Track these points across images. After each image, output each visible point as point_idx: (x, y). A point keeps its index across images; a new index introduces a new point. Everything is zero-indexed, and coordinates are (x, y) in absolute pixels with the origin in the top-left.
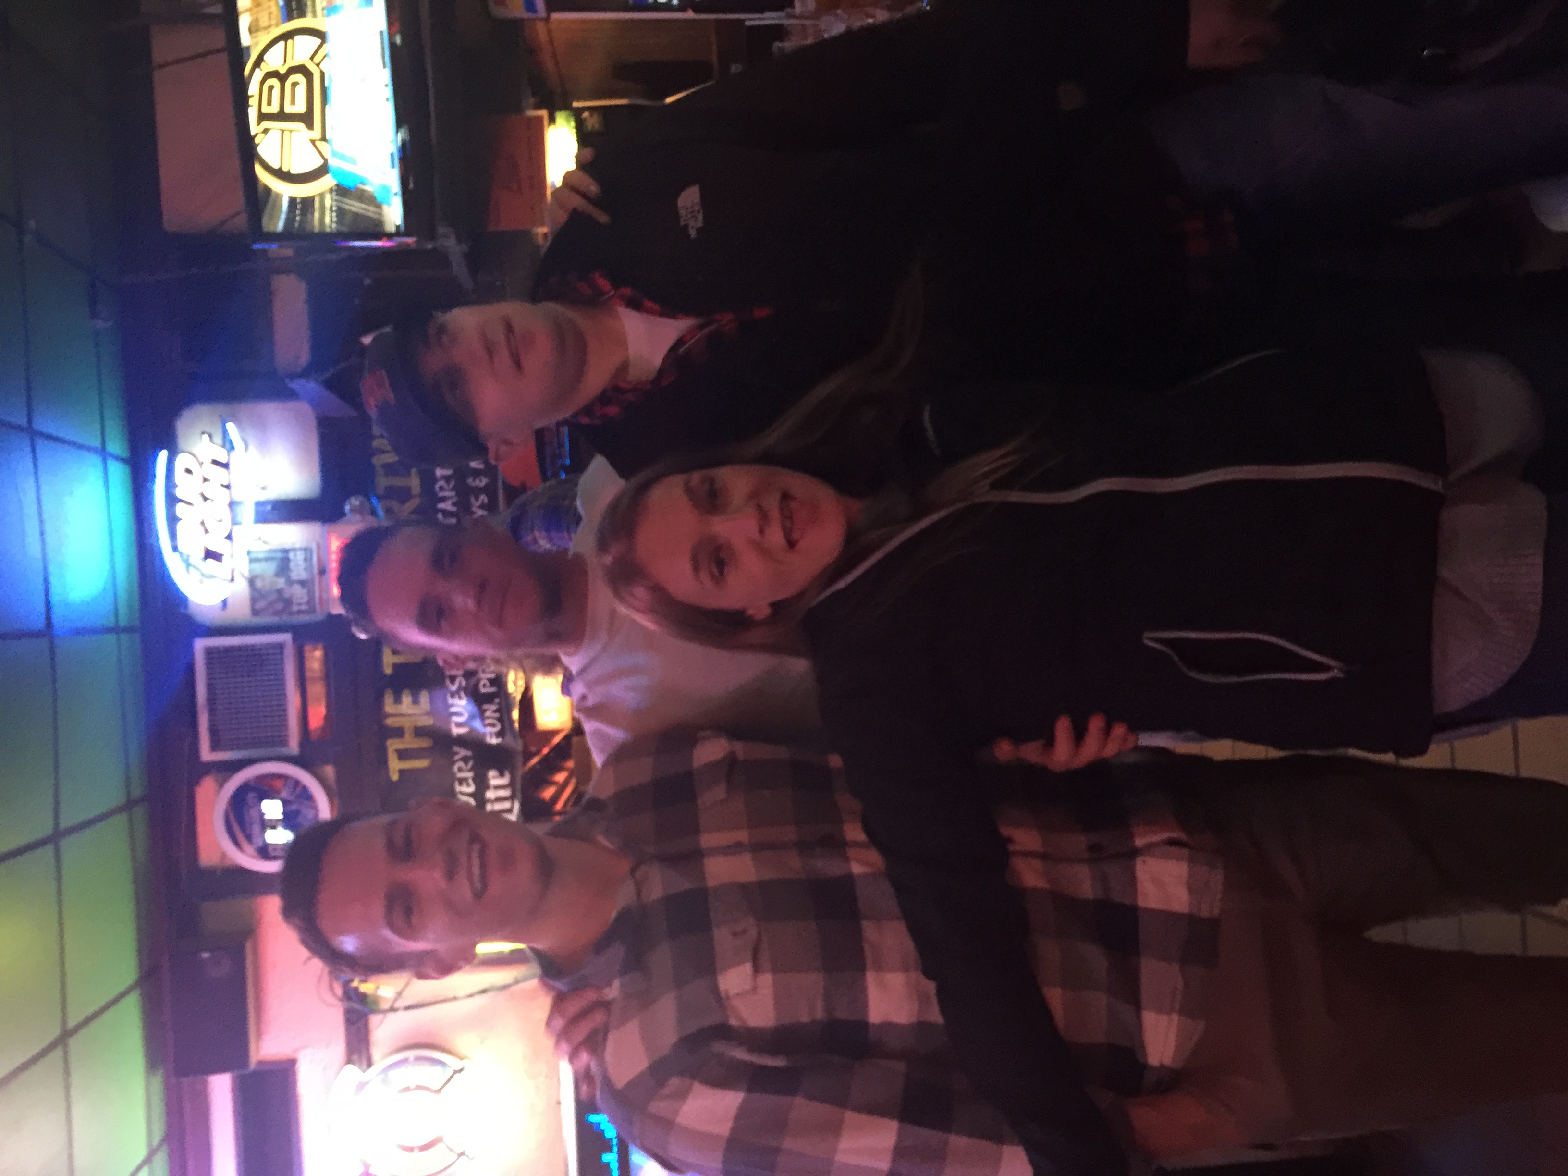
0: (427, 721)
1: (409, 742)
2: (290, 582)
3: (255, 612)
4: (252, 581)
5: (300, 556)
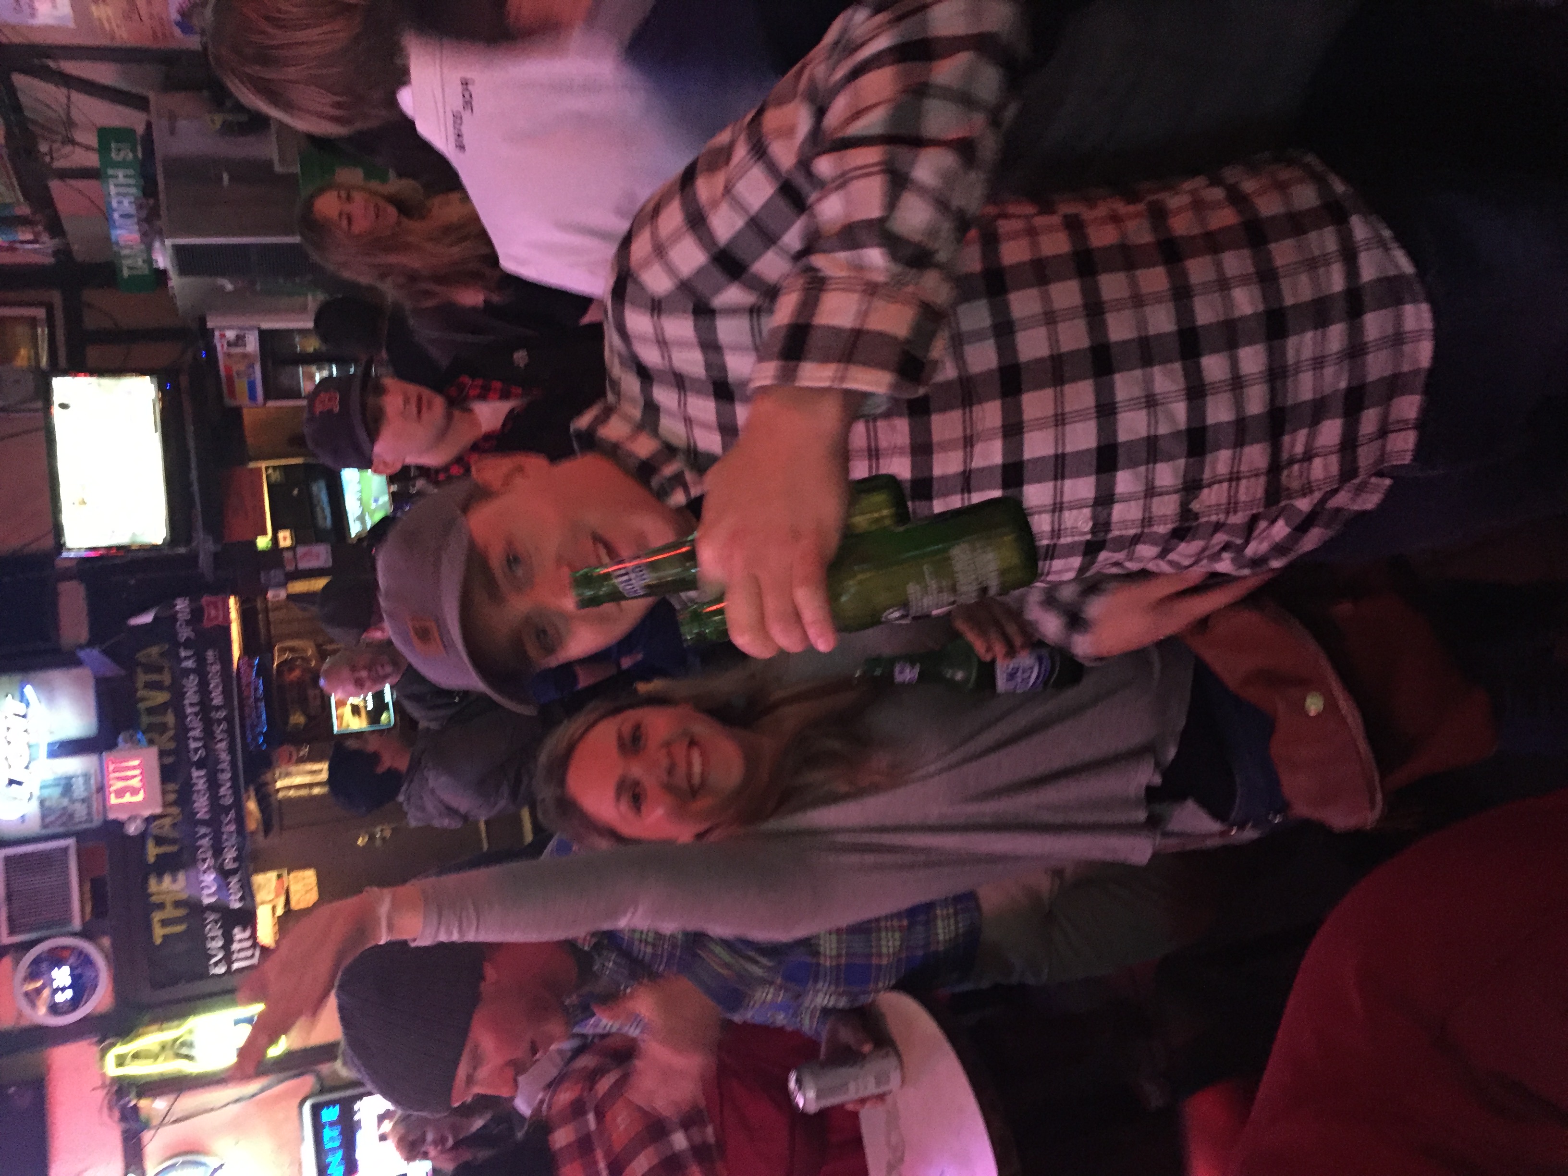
0: (184, 896)
1: (170, 912)
2: (73, 801)
3: (44, 826)
4: (42, 803)
5: (81, 780)
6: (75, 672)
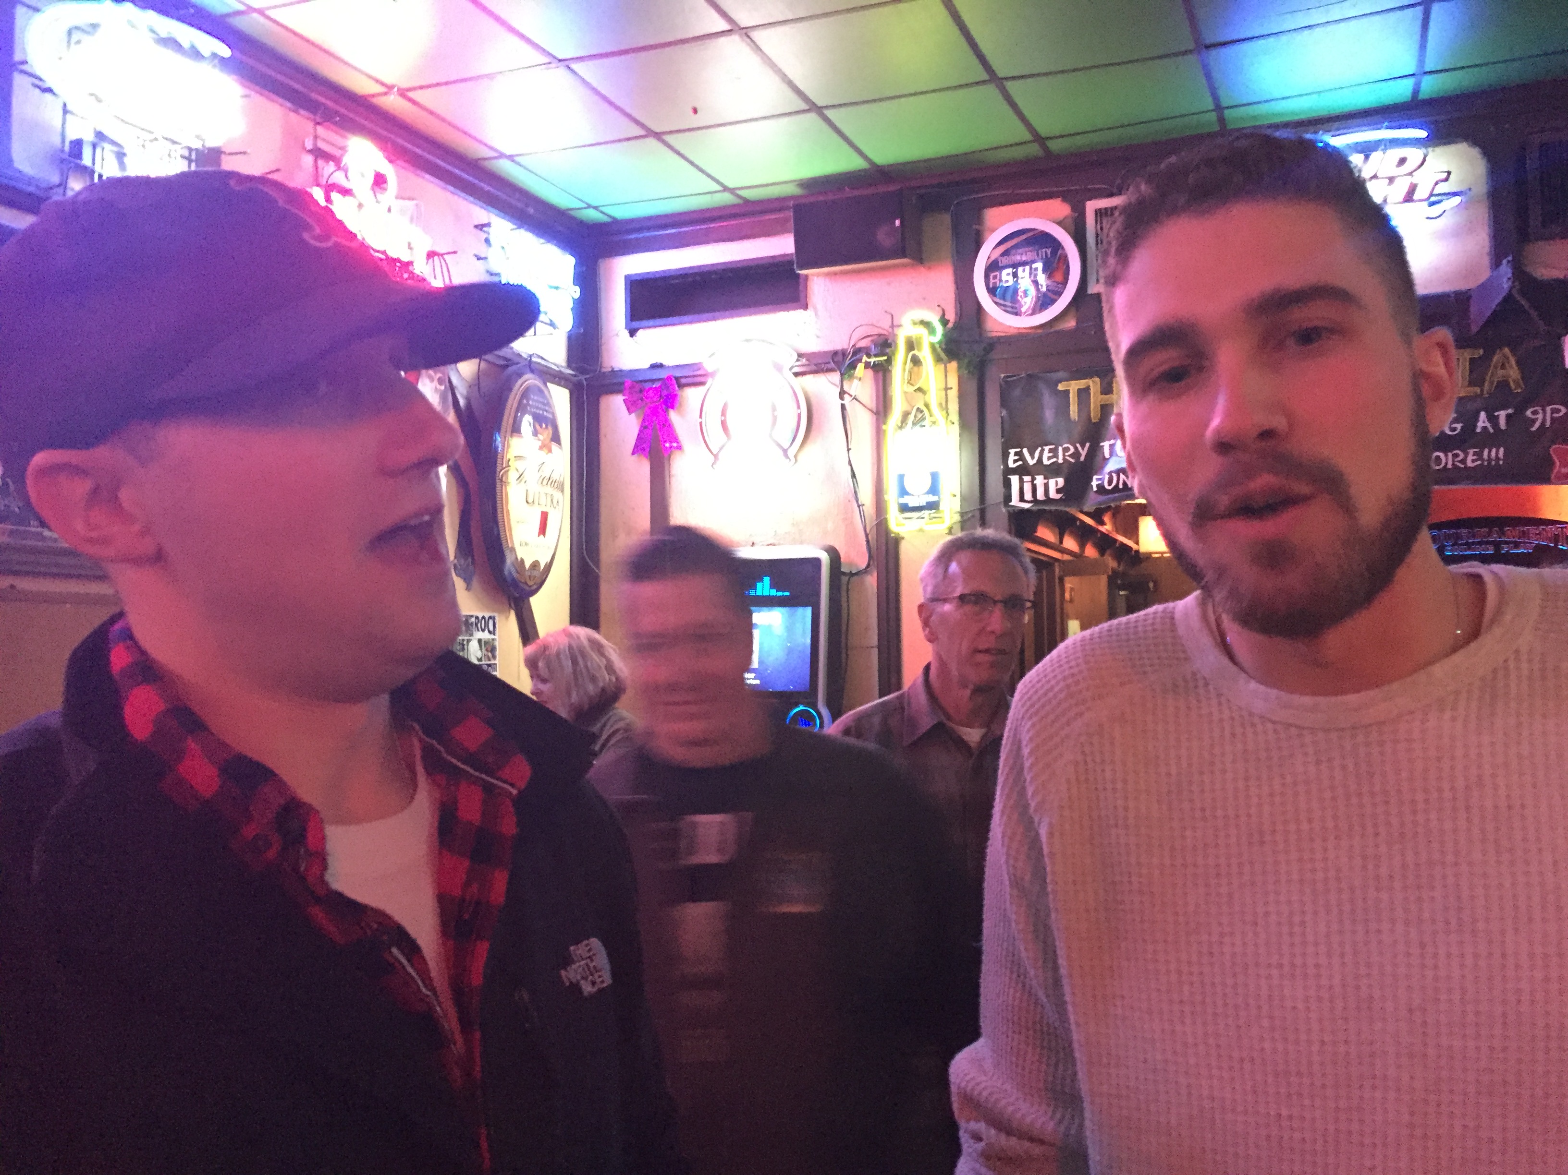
1: (1096, 399)
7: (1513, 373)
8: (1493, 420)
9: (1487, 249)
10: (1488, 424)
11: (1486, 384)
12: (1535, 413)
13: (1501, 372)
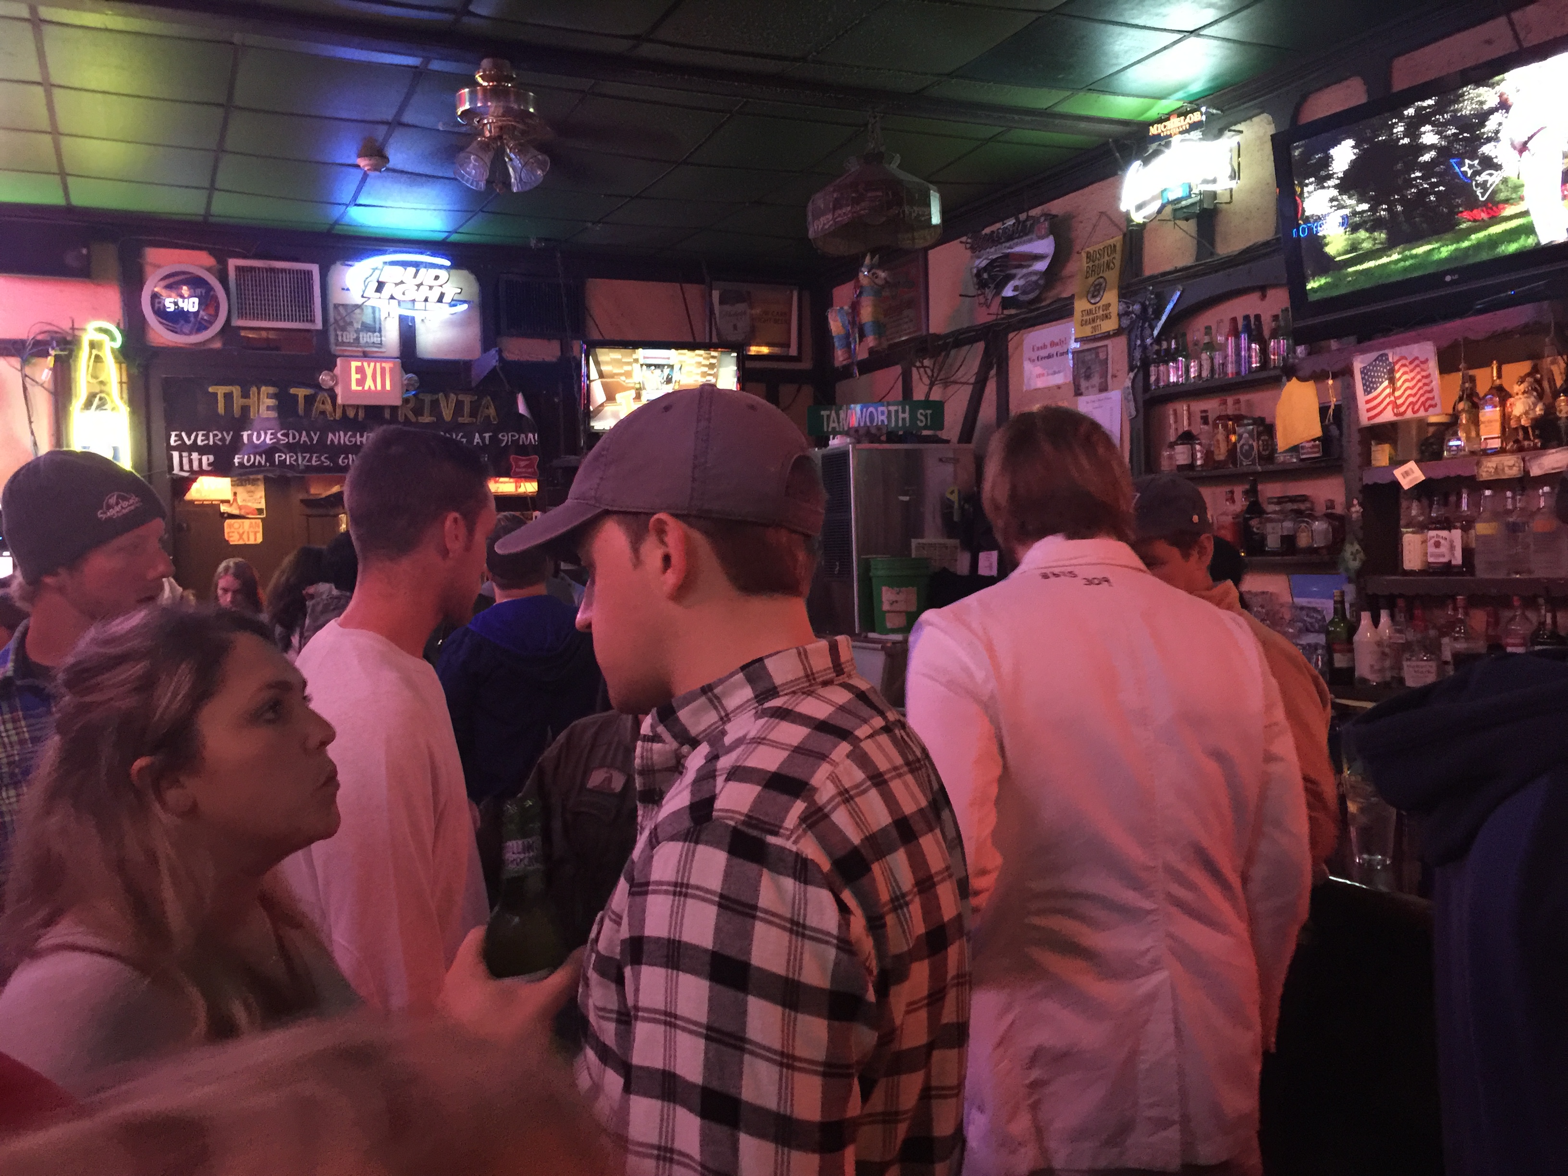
0: (253, 415)
1: (238, 402)
2: (358, 332)
4: (358, 306)
5: (376, 340)
6: (478, 346)
7: (492, 411)
8: (483, 439)
9: (478, 337)
10: (479, 441)
11: (479, 416)
12: (503, 436)
13: (486, 411)
